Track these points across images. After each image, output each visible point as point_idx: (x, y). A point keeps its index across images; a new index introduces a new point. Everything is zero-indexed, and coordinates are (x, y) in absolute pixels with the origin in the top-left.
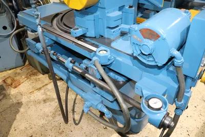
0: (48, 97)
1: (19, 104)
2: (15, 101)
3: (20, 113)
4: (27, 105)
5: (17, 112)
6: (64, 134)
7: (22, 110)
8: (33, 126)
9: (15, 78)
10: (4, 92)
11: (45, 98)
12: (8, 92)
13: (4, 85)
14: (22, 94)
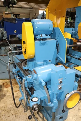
0: (18, 96)
1: (5, 95)
2: (4, 94)
3: (3, 99)
4: (8, 97)
5: (2, 98)
6: (17, 114)
7: (5, 98)
8: (6, 107)
9: (8, 84)
10: (1, 88)
11: (17, 96)
12: (3, 89)
13: (3, 85)
14: (8, 92)
